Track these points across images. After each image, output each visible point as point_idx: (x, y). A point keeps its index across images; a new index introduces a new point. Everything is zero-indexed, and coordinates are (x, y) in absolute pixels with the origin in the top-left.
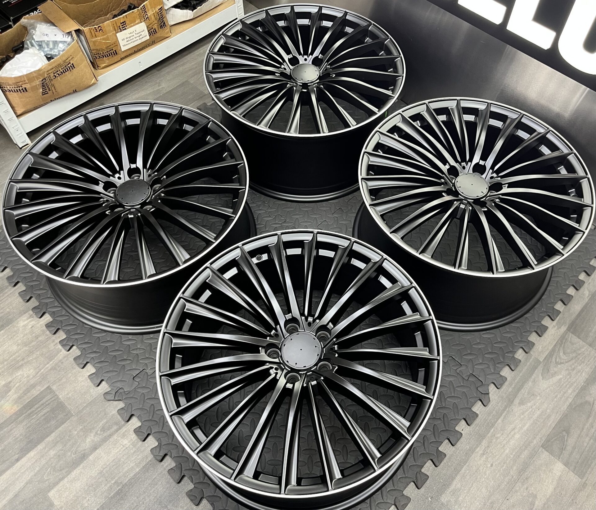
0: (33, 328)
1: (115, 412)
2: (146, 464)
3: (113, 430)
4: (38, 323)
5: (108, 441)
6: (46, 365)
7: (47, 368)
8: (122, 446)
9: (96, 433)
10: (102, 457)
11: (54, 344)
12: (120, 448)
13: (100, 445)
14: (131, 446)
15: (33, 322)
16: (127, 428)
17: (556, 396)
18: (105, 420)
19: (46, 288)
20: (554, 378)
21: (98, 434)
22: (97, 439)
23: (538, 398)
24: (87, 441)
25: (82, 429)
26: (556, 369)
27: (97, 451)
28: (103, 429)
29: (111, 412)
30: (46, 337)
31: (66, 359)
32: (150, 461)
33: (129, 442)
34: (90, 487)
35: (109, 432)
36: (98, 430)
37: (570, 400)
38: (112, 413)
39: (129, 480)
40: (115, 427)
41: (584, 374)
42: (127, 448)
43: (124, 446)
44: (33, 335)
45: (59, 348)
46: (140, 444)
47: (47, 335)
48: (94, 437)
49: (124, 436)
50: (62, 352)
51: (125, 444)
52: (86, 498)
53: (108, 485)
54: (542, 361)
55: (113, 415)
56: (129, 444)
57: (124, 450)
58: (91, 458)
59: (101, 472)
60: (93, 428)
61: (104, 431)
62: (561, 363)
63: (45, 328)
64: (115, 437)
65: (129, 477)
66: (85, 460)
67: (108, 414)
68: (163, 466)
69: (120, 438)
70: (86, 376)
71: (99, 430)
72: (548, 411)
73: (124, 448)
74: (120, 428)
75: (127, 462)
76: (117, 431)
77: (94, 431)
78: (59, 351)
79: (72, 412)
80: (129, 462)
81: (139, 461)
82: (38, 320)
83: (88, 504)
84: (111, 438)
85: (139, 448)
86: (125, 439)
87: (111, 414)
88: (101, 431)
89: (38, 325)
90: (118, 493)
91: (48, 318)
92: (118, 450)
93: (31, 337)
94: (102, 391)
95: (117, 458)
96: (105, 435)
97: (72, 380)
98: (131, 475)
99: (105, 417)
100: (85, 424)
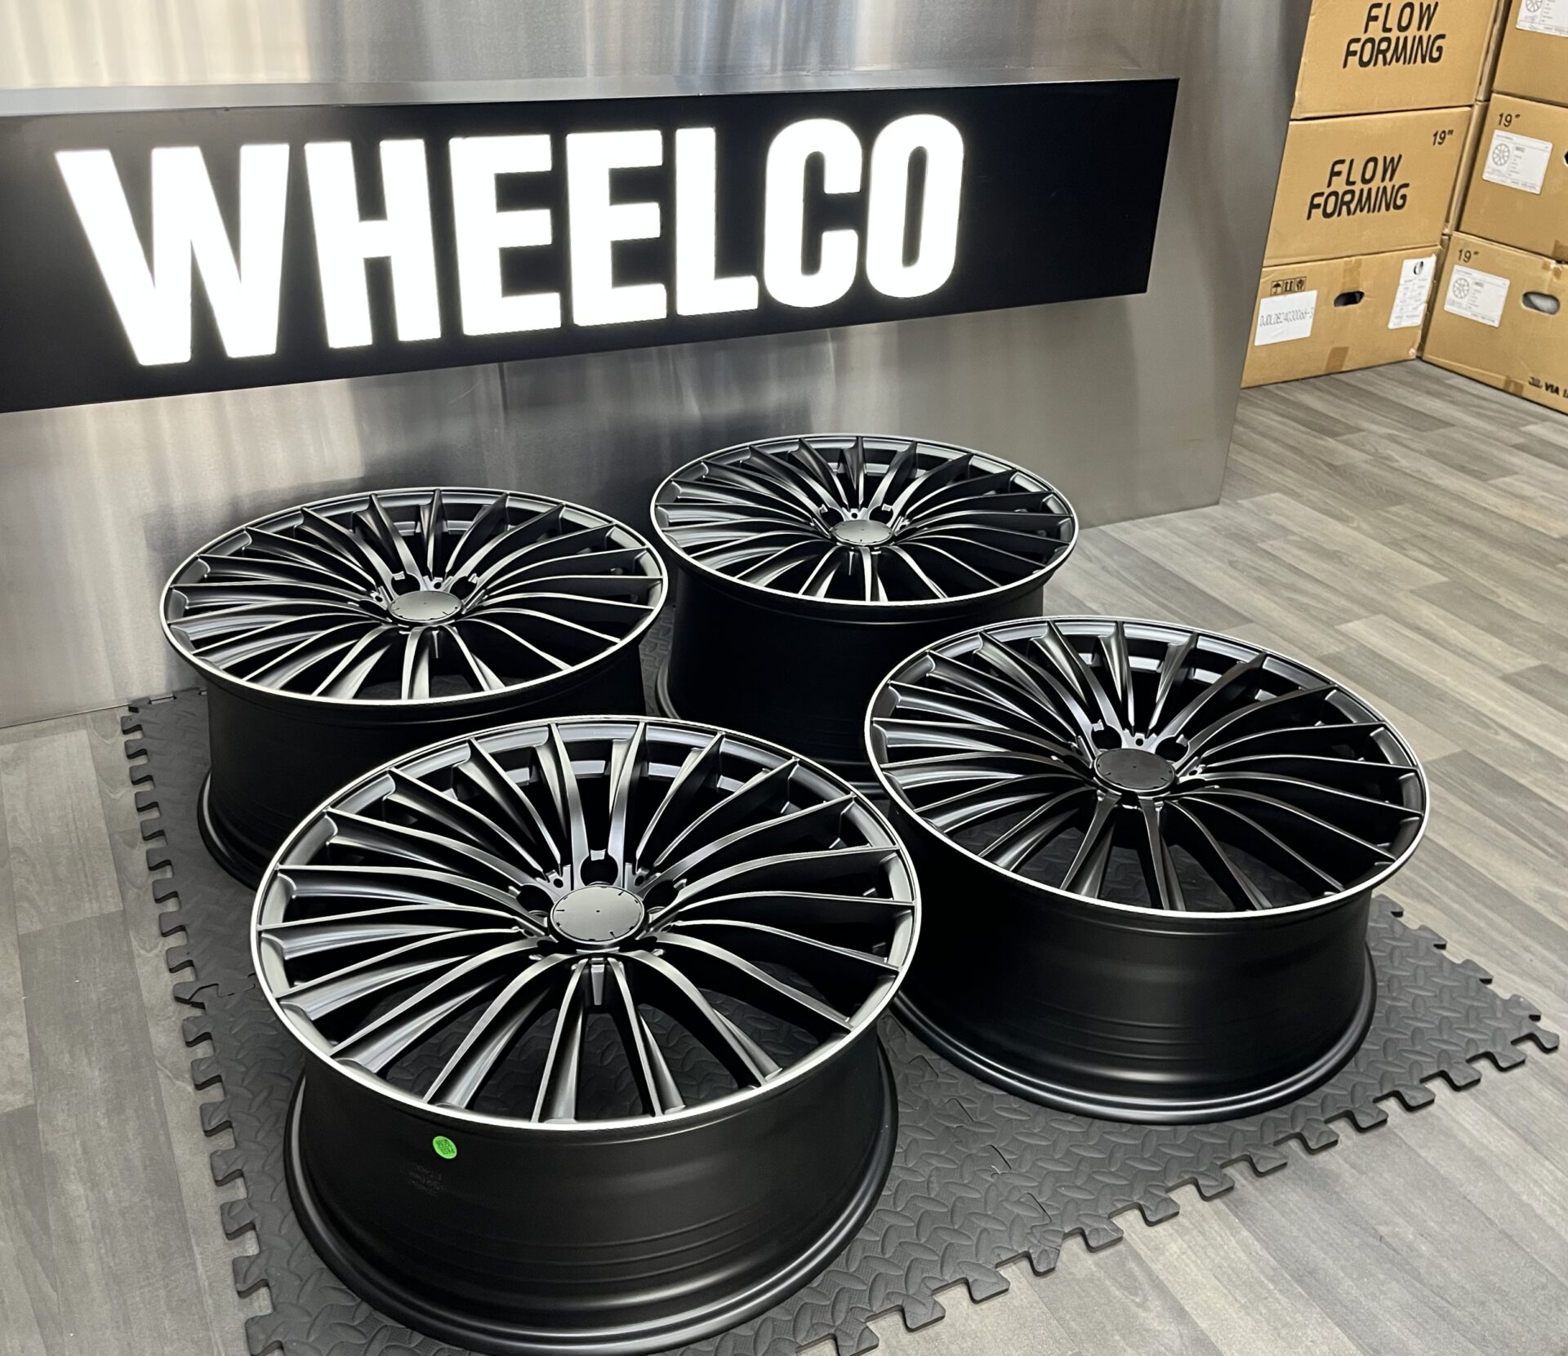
1: (1089, 1260)
2: (1236, 1215)
3: (1137, 1270)
5: (1165, 1282)
8: (1184, 1257)
9: (1139, 1305)
10: (1205, 1301)
12: (1188, 1261)
13: (1175, 1301)
14: (1187, 1237)
16: (1137, 1240)
18: (1108, 1283)
21: (1144, 1303)
22: (1155, 1304)
24: (1160, 1328)
25: (1123, 1337)
27: (1187, 1308)
28: (1133, 1290)
29: (1088, 1269)
32: (1228, 1207)
33: (1176, 1241)
34: (1279, 1335)
35: (1141, 1278)
36: (1133, 1301)
38: (1092, 1266)
39: (1269, 1254)
40: (1132, 1265)
42: (1190, 1247)
43: (1184, 1253)
46: (1185, 1221)
48: (1151, 1311)
49: (1158, 1250)
51: (1180, 1249)
52: (1308, 1348)
53: (1279, 1296)
55: (1097, 1264)
56: (1180, 1240)
57: (1195, 1254)
58: (1203, 1325)
59: (1244, 1307)
60: (1125, 1310)
61: (1136, 1288)
64: (1156, 1267)
65: (1263, 1253)
66: (1207, 1338)
67: (1092, 1275)
68: (1243, 1186)
69: (1162, 1258)
70: (970, 1311)
71: (1132, 1297)
73: (1189, 1252)
74: (1137, 1257)
75: (1225, 1252)
76: (1142, 1263)
77: (1134, 1308)
80: (1226, 1247)
81: (1224, 1228)
83: (1323, 1343)
84: (1157, 1277)
85: (1193, 1224)
86: (1167, 1247)
87: (1095, 1269)
88: (1136, 1295)
90: (1299, 1280)
92: (1192, 1266)
94: (1023, 1279)
95: (1211, 1270)
96: (1146, 1286)
97: (973, 1345)
98: (1257, 1246)
99: (1098, 1283)
100: (1109, 1327)
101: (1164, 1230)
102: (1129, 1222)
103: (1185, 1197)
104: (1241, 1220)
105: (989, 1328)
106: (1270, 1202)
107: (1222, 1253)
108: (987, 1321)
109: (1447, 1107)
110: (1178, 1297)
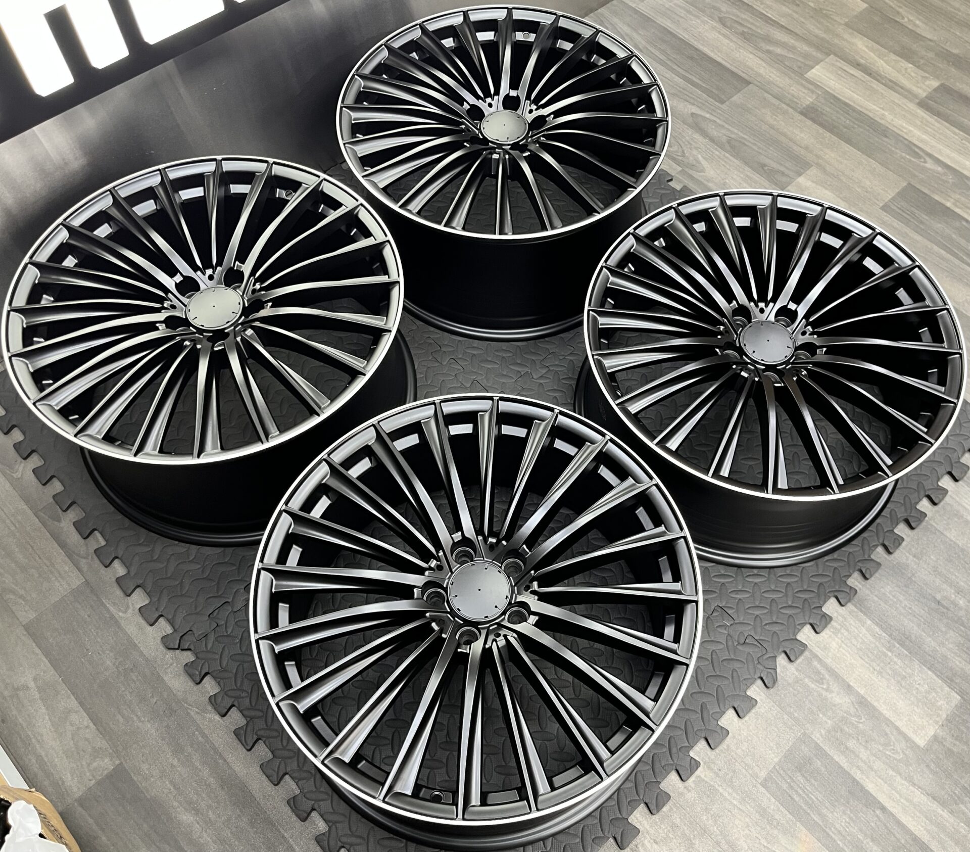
0: (658, 840)
1: (791, 667)
2: (861, 611)
3: (819, 667)
4: (648, 832)
5: (836, 670)
6: (726, 799)
7: (729, 794)
8: (841, 649)
9: (827, 690)
10: (859, 676)
11: (685, 791)
12: (844, 651)
13: (844, 681)
14: (839, 635)
15: (646, 842)
16: (813, 645)
17: (724, 165)
18: (806, 680)
19: (581, 829)
20: (702, 163)
21: (829, 687)
22: (835, 687)
23: (727, 181)
24: (841, 702)
25: (824, 714)
26: (691, 158)
27: (851, 684)
28: (820, 681)
29: (794, 674)
30: (675, 810)
31: (712, 766)
32: (856, 606)
33: (834, 640)
34: (901, 685)
35: (822, 671)
36: (823, 688)
37: (727, 155)
38: (795, 672)
39: (884, 632)
40: (815, 663)
41: (695, 136)
42: (842, 641)
43: (840, 647)
44: (672, 836)
45: (694, 781)
46: (835, 624)
47: (671, 809)
48: (833, 692)
49: (825, 648)
50: (701, 774)
51: (838, 645)
52: (917, 689)
53: (896, 659)
54: (680, 169)
55: (797, 670)
56: (836, 639)
57: (846, 645)
58: (862, 692)
59: (880, 673)
60: (820, 695)
61: (822, 679)
62: (683, 152)
63: (656, 817)
64: (828, 661)
65: (880, 632)
66: (866, 700)
67: (797, 677)
68: (860, 589)
69: (830, 654)
70: (740, 724)
71: (821, 686)
72: (742, 176)
73: (843, 645)
74: (816, 656)
75: (861, 638)
76: (820, 661)
77: (824, 693)
78: (700, 780)
79: (800, 734)
80: (861, 635)
81: (857, 622)
82: (643, 834)
83: (924, 684)
84: (831, 667)
85: (840, 625)
86: (831, 645)
87: (797, 674)
88: (823, 683)
89: (652, 831)
90: (902, 644)
91: (638, 816)
92: (847, 654)
93: (675, 840)
94: (762, 693)
95: (857, 653)
96: (827, 676)
97: (748, 746)
98: (877, 629)
99: (801, 682)
100: (815, 710)
101: (826, 634)
102: (805, 635)
103: (831, 607)
104: (865, 614)
105: (753, 732)
106: (876, 596)
107: (860, 640)
108: (751, 728)
109: (954, 496)
110: (845, 677)
